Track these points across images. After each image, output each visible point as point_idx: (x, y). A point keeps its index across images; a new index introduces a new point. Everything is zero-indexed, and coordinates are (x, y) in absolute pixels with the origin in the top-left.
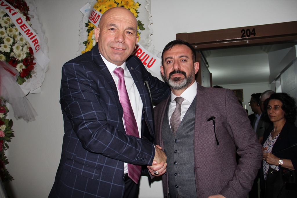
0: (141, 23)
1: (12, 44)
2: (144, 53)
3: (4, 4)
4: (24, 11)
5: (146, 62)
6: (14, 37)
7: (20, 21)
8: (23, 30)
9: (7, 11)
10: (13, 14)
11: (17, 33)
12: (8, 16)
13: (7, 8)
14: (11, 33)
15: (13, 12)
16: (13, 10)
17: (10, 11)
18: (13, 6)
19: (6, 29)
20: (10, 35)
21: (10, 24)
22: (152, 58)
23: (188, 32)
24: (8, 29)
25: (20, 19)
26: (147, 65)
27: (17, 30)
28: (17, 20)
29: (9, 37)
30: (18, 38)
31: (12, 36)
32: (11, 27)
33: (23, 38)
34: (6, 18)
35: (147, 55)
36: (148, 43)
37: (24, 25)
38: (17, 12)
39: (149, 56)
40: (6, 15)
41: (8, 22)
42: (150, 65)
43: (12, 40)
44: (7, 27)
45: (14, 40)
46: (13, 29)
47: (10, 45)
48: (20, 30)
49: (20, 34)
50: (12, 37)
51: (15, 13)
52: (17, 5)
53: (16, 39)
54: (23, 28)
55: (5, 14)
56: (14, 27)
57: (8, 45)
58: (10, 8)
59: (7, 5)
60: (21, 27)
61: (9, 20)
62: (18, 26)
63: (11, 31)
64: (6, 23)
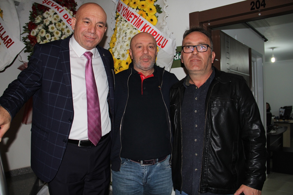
0: (160, 6)
1: (60, 36)
2: (159, 35)
3: (54, 5)
4: (71, 7)
5: (160, 43)
6: (62, 31)
7: (66, 17)
8: (69, 23)
9: (56, 10)
10: (60, 12)
11: (64, 27)
12: (57, 14)
13: (55, 8)
14: (59, 27)
15: (60, 10)
16: (60, 8)
17: (58, 10)
18: (61, 5)
19: (55, 24)
20: (59, 29)
21: (58, 20)
22: (165, 39)
23: (200, 11)
24: (57, 25)
25: (66, 14)
26: (161, 46)
27: (64, 24)
28: (64, 16)
29: (58, 31)
30: (65, 31)
31: (60, 29)
32: (59, 22)
33: (69, 30)
34: (55, 16)
35: (161, 36)
36: (163, 25)
37: (70, 19)
38: (64, 9)
39: (163, 37)
40: (55, 14)
41: (57, 18)
42: (163, 45)
43: (60, 33)
44: (56, 22)
45: (62, 33)
46: (61, 24)
47: (59, 37)
48: (66, 24)
49: (67, 27)
50: (60, 31)
51: (62, 10)
52: (64, 3)
53: (63, 32)
54: (69, 22)
55: (55, 12)
56: (62, 22)
57: (58, 37)
58: (58, 7)
59: (56, 5)
60: (67, 21)
61: (58, 17)
62: (65, 21)
63: (59, 26)
64: (55, 19)
